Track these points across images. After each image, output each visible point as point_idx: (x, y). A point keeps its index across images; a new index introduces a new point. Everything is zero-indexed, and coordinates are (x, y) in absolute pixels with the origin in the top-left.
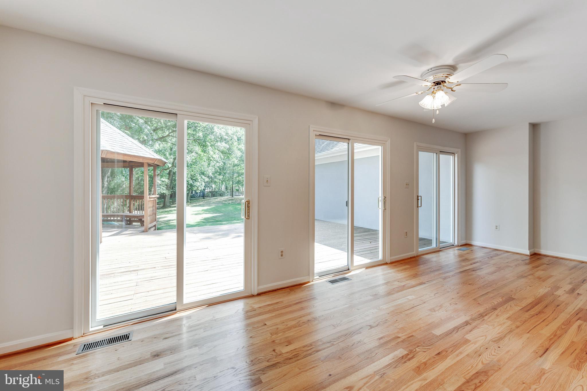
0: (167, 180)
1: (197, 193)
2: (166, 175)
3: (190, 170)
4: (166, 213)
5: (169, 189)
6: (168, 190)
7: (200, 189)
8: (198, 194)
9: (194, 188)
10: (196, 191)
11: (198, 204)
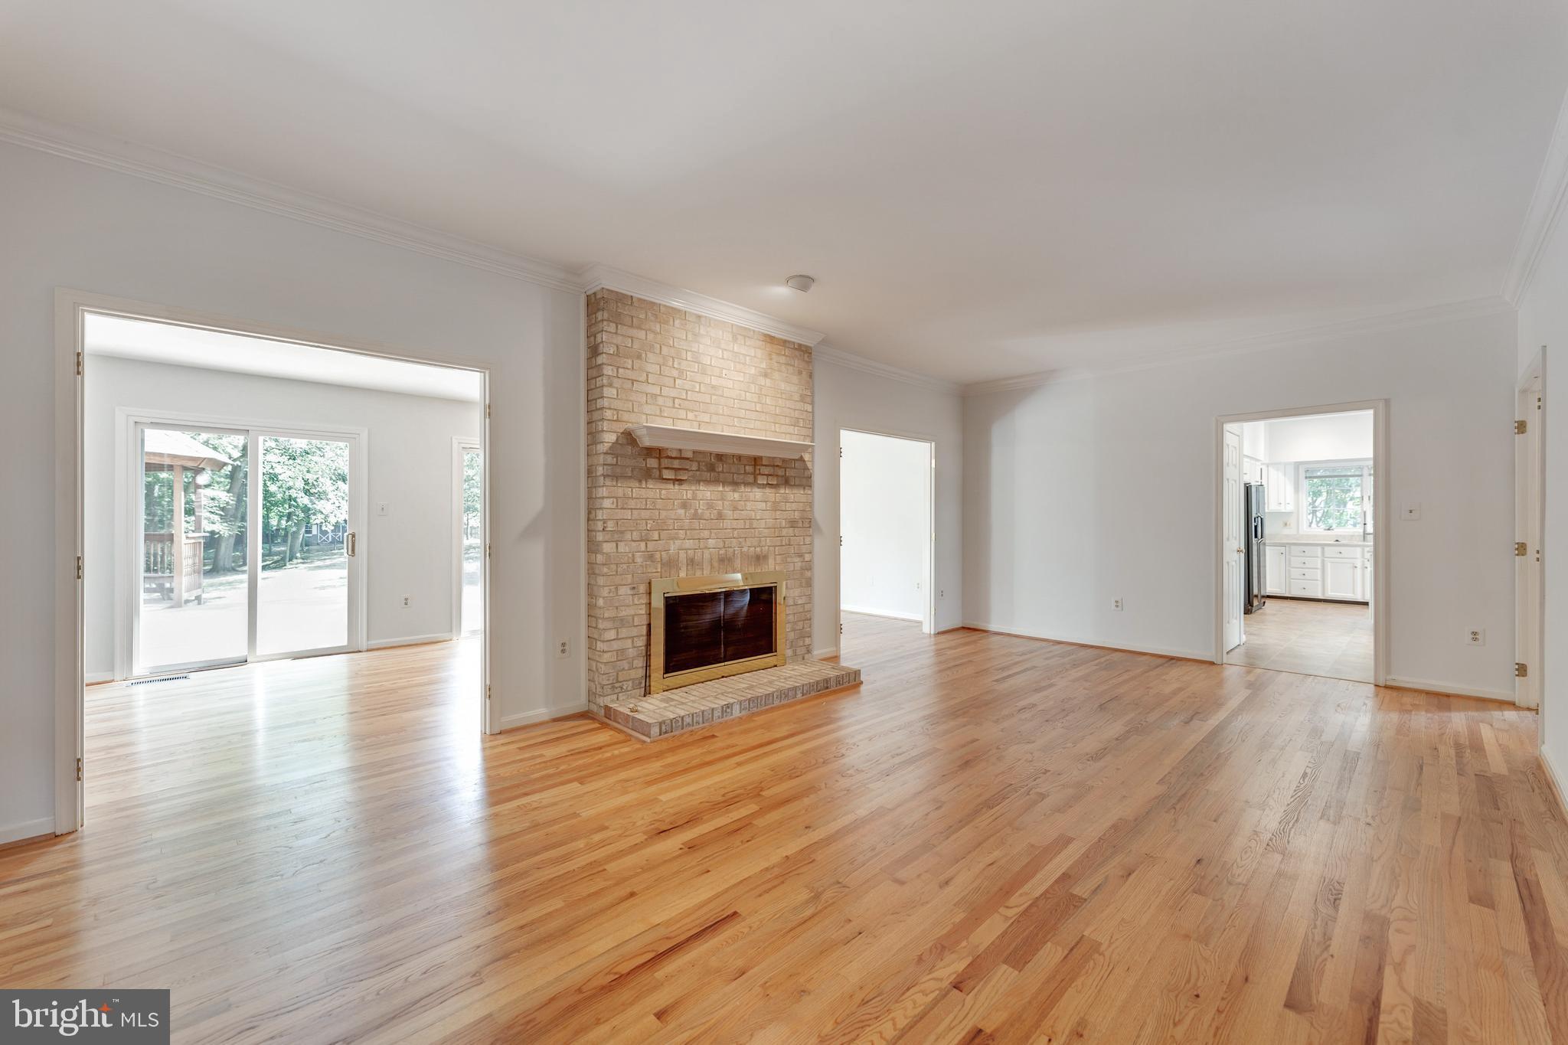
0: (225, 493)
1: (325, 533)
2: (222, 480)
3: (302, 468)
4: (222, 588)
5: (231, 521)
6: (227, 522)
7: (333, 520)
8: (330, 535)
9: (315, 517)
10: (321, 526)
11: (328, 562)
